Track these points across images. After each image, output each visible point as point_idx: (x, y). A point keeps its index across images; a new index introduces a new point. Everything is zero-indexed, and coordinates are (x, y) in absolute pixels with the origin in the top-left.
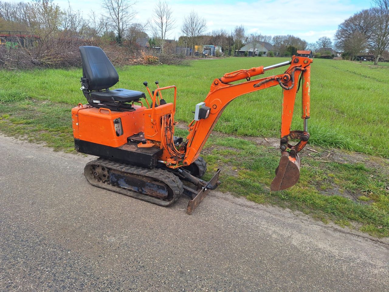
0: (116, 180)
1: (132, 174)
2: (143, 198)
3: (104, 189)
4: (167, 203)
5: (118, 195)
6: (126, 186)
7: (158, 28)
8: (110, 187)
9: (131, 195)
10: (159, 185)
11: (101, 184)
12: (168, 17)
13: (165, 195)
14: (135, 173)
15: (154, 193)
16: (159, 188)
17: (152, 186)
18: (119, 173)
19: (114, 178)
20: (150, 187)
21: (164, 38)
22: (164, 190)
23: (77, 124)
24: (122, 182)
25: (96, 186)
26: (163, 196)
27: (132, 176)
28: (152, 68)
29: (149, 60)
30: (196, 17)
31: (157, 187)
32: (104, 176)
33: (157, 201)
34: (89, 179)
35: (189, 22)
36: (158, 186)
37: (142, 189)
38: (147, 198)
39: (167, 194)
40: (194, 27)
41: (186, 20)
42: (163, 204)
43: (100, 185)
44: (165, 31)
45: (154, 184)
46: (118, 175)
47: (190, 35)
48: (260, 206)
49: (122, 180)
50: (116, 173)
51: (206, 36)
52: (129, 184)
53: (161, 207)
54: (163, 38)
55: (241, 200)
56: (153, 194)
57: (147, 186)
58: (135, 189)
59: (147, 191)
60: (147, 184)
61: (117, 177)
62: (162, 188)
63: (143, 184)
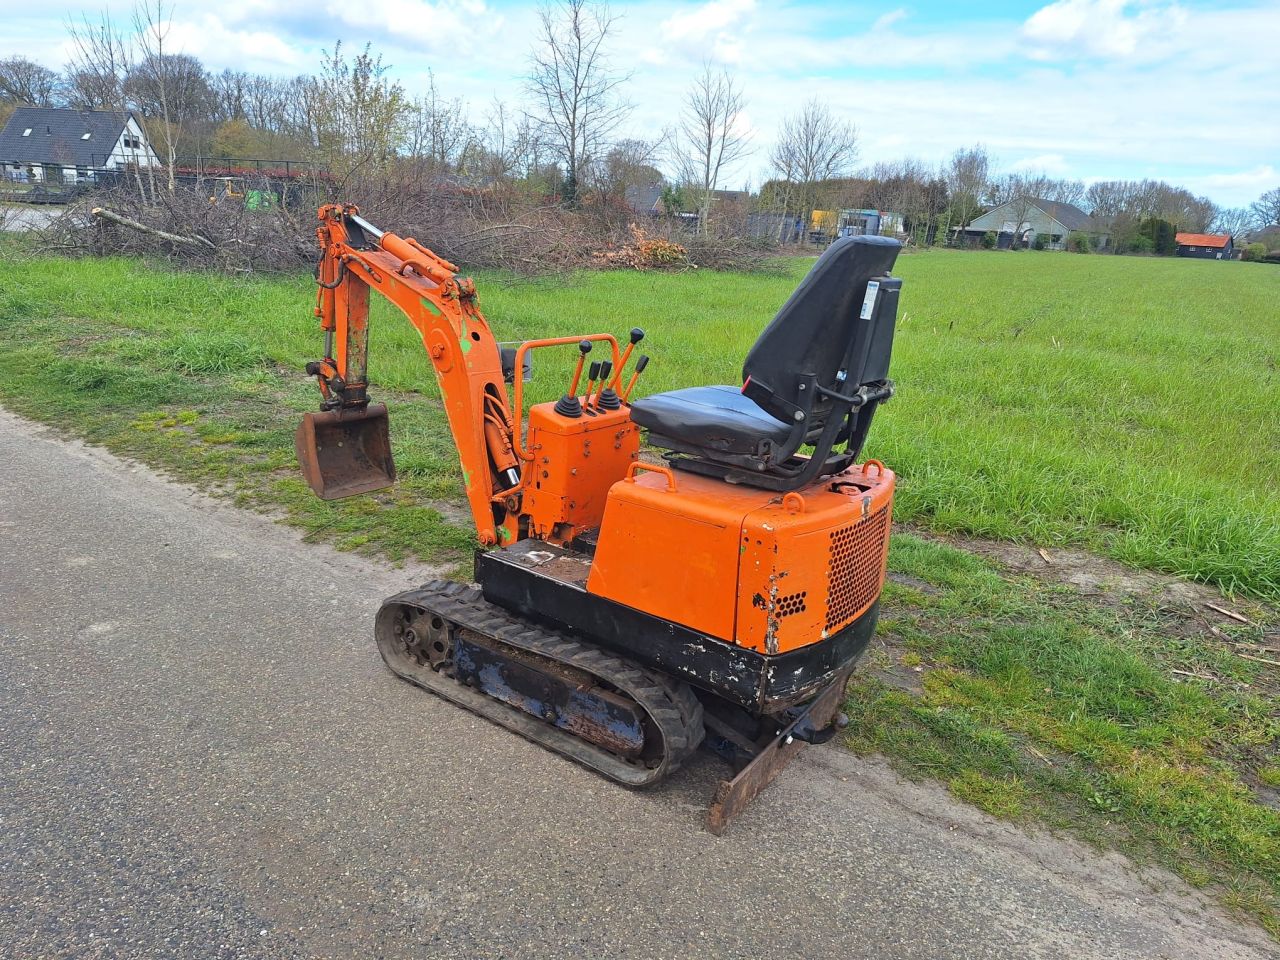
0: (473, 667)
1: (528, 653)
2: (556, 746)
3: (432, 692)
4: (641, 777)
5: (475, 723)
6: (505, 694)
7: (696, 155)
8: (451, 688)
9: (519, 727)
10: (618, 708)
11: (424, 674)
12: (729, 120)
13: (632, 745)
14: (534, 650)
15: (596, 730)
16: (614, 717)
17: (589, 703)
18: (486, 645)
19: (467, 659)
20: (583, 707)
21: (711, 187)
22: (632, 725)
24: (491, 677)
25: (409, 682)
26: (626, 747)
27: (526, 660)
28: (662, 279)
29: (655, 255)
30: (824, 118)
31: (606, 711)
32: (439, 646)
33: (604, 761)
34: (390, 653)
35: (797, 136)
36: (611, 707)
37: (554, 711)
38: (571, 746)
39: (639, 742)
40: (814, 151)
41: (789, 129)
42: (623, 777)
43: (421, 679)
44: (719, 165)
45: (596, 700)
46: (482, 651)
47: (798, 177)
48: (1002, 829)
49: (492, 669)
50: (474, 641)
51: (852, 180)
52: (514, 689)
53: (615, 790)
54: (708, 184)
55: (928, 796)
56: (593, 733)
57: (574, 704)
58: (533, 706)
59: (571, 722)
60: (573, 693)
61: (479, 659)
62: (626, 719)
63: (560, 693)
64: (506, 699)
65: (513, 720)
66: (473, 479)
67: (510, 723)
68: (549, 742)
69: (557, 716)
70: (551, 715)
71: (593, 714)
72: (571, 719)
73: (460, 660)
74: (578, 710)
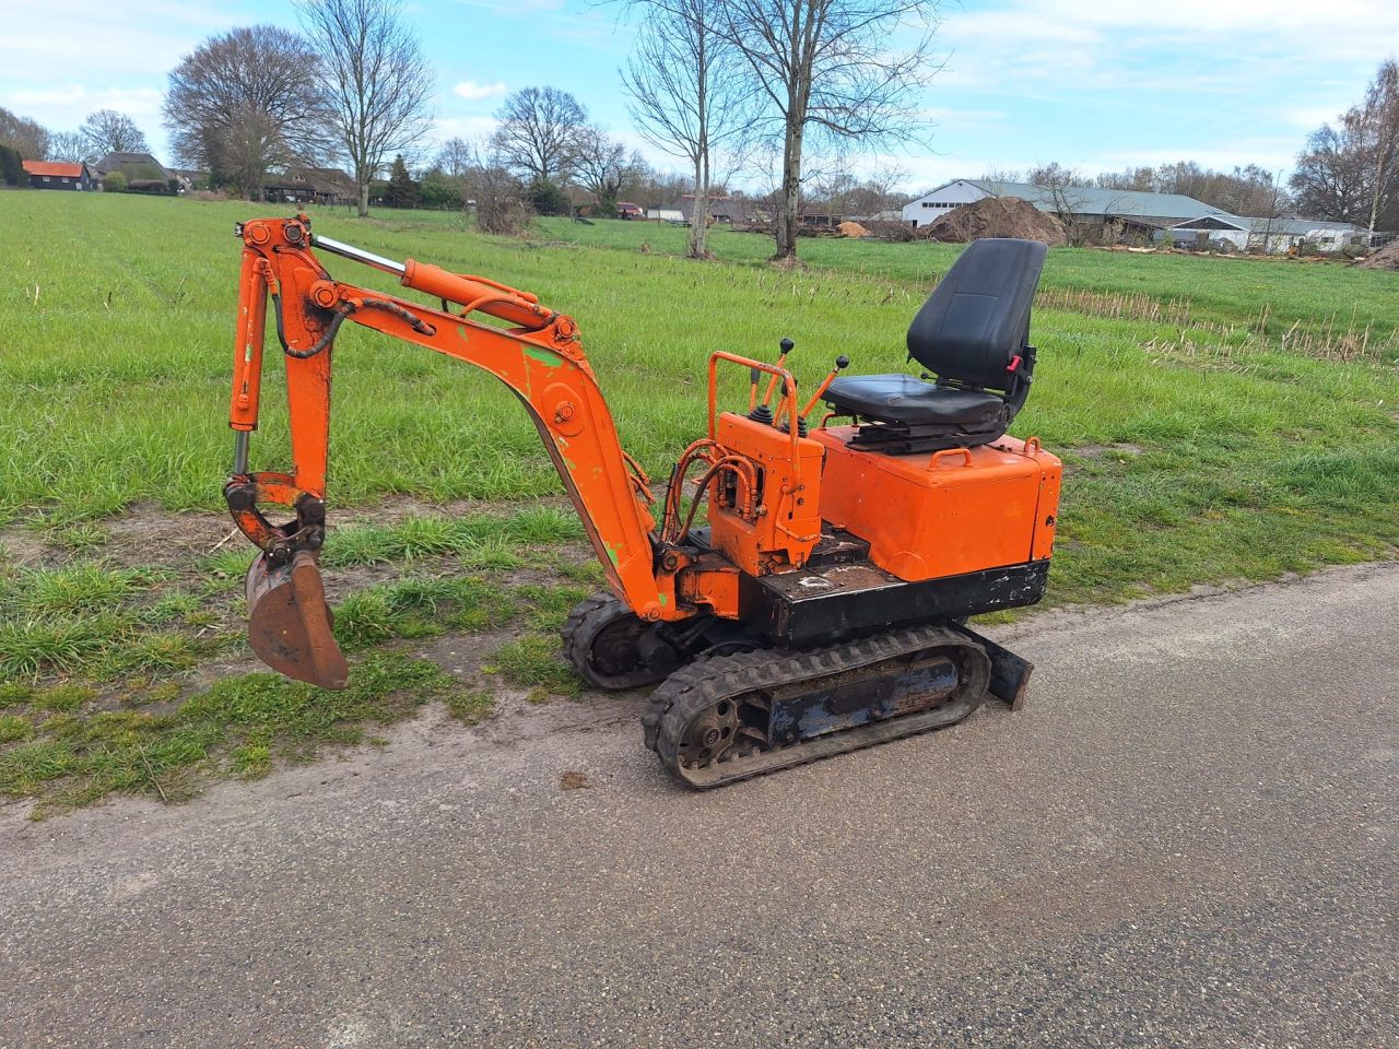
0: (791, 720)
2: (894, 734)
3: (757, 775)
6: (828, 725)
8: (760, 761)
10: (935, 667)
13: (950, 690)
14: (880, 658)
15: (920, 698)
16: (935, 676)
17: (914, 678)
18: (808, 690)
19: (786, 717)
22: (950, 672)
24: (819, 722)
25: (721, 786)
26: (945, 694)
27: (847, 680)
31: (930, 675)
36: (932, 670)
37: (882, 707)
38: (902, 726)
39: (955, 683)
43: (737, 773)
45: (919, 672)
46: (803, 698)
49: (816, 710)
50: (790, 695)
52: (840, 714)
57: (900, 688)
58: (859, 717)
59: (898, 706)
60: (900, 679)
61: (799, 709)
62: (946, 670)
63: (888, 688)
64: (831, 729)
65: (846, 742)
66: (625, 553)
67: (846, 746)
68: (887, 735)
69: (883, 710)
70: (878, 713)
71: (917, 686)
72: (897, 704)
73: (776, 724)
74: (904, 691)
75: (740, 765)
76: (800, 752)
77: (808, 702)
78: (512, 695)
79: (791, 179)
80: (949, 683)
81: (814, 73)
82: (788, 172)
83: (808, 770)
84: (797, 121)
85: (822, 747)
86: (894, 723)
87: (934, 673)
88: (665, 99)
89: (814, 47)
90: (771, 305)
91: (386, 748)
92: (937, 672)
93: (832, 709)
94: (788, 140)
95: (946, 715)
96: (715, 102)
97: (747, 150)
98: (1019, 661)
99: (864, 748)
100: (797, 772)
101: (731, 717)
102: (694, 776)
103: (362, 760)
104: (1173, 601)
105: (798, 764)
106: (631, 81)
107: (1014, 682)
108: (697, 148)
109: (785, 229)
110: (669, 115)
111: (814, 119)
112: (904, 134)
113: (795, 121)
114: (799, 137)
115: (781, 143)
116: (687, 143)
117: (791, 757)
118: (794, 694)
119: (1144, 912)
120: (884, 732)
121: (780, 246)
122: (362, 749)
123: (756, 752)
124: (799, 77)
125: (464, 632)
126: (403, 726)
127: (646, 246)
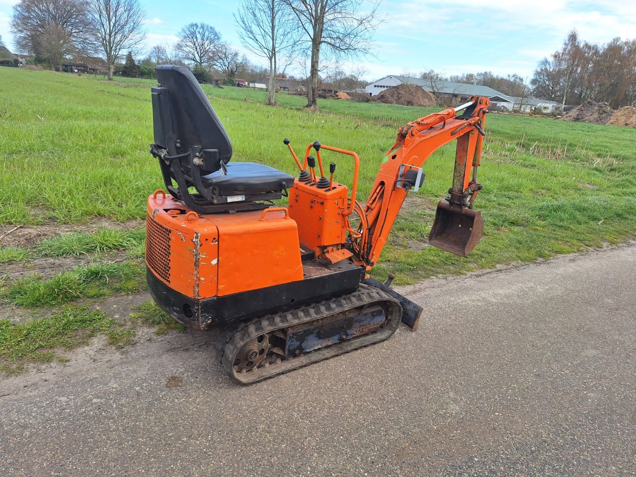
0: (298, 343)
3: (279, 374)
6: (318, 345)
10: (374, 312)
13: (381, 323)
14: (346, 309)
18: (307, 327)
19: (295, 342)
20: (360, 322)
22: (381, 314)
23: (214, 262)
24: (313, 343)
26: (379, 325)
27: (329, 320)
36: (372, 313)
38: (357, 343)
39: (384, 320)
43: (267, 374)
45: (366, 315)
46: (305, 331)
49: (311, 337)
52: (325, 338)
56: (365, 330)
57: (356, 323)
58: (335, 339)
59: (355, 332)
60: (356, 319)
61: (302, 337)
62: (379, 313)
63: (350, 323)
64: (320, 346)
65: (327, 353)
67: (328, 355)
68: (349, 348)
69: (347, 335)
70: (344, 337)
71: (365, 322)
72: (354, 331)
73: (289, 346)
74: (358, 325)
75: (270, 369)
76: (303, 360)
77: (307, 333)
78: (146, 330)
79: (314, 70)
80: (381, 319)
81: (325, 20)
82: (313, 66)
83: (306, 370)
84: (317, 43)
85: (314, 357)
86: (354, 341)
87: (373, 315)
88: (255, 29)
89: (325, 9)
90: (304, 127)
91: (67, 364)
92: (375, 314)
93: (320, 336)
94: (313, 52)
95: (379, 336)
96: (279, 32)
97: (294, 55)
98: (416, 306)
99: (337, 356)
100: (301, 371)
101: (265, 343)
102: (243, 377)
103: (51, 372)
104: (488, 273)
105: (301, 367)
106: (239, 20)
107: (413, 316)
108: (271, 53)
109: (311, 92)
110: (257, 37)
111: (325, 42)
112: (365, 51)
113: (316, 42)
114: (318, 50)
115: (310, 53)
116: (266, 51)
117: (298, 363)
118: (300, 330)
119: (481, 450)
120: (347, 347)
121: (309, 101)
122: (53, 364)
123: (279, 361)
124: (318, 22)
125: (123, 294)
126: (79, 350)
127: (246, 99)
